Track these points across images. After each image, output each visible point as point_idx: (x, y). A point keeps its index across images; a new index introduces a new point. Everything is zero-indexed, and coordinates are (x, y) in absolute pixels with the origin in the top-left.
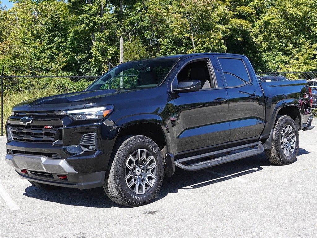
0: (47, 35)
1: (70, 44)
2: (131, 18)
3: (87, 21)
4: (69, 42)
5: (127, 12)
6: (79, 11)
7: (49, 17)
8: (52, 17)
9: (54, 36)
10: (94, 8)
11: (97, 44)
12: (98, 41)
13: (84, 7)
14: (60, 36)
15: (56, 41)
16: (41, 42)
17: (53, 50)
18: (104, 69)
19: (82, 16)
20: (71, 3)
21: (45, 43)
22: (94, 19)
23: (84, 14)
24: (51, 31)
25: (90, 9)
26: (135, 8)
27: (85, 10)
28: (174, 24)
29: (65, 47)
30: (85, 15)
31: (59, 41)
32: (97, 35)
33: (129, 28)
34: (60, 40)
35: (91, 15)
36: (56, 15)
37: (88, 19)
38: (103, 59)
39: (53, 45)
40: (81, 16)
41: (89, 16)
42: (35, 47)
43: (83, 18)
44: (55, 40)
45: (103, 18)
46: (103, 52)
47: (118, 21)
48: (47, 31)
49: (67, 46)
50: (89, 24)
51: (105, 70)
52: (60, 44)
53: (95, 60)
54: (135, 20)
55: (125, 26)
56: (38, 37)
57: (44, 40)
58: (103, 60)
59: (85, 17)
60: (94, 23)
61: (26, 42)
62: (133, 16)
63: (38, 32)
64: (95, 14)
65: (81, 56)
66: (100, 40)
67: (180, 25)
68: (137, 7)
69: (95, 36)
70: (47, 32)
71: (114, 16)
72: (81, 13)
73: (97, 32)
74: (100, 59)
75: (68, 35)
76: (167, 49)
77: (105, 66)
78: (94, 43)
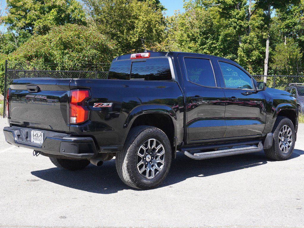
0: (201, 37)
1: (220, 45)
2: (287, 21)
4: (219, 43)
5: (284, 15)
6: (228, 16)
7: (203, 21)
8: (206, 22)
9: (207, 38)
10: (241, 13)
11: (243, 46)
12: (243, 42)
13: (232, 12)
14: (212, 38)
15: (208, 42)
16: (195, 44)
17: (205, 51)
18: (249, 68)
19: (231, 19)
20: (222, 9)
21: (198, 44)
22: (241, 23)
24: (204, 33)
25: (238, 14)
26: (292, 12)
27: (233, 14)
29: (215, 48)
30: (233, 19)
31: (210, 43)
32: (243, 38)
33: (285, 31)
34: (211, 42)
35: (238, 19)
36: (210, 20)
37: (236, 23)
38: (247, 59)
39: (206, 46)
41: (236, 20)
42: (190, 48)
43: (231, 22)
44: (207, 42)
45: (249, 22)
46: (248, 52)
47: (265, 24)
48: (201, 33)
49: (218, 47)
50: (236, 27)
51: (249, 70)
52: (211, 45)
53: (240, 61)
54: (291, 23)
55: (281, 29)
56: (193, 39)
57: (198, 42)
58: (248, 60)
59: (233, 21)
60: (241, 26)
61: (183, 44)
62: (289, 19)
63: (193, 35)
64: (242, 19)
65: (229, 56)
66: (245, 42)
68: (294, 10)
69: (241, 38)
70: (200, 35)
72: (230, 17)
73: (243, 34)
74: (245, 59)
75: (219, 37)
77: (250, 66)
78: (241, 45)
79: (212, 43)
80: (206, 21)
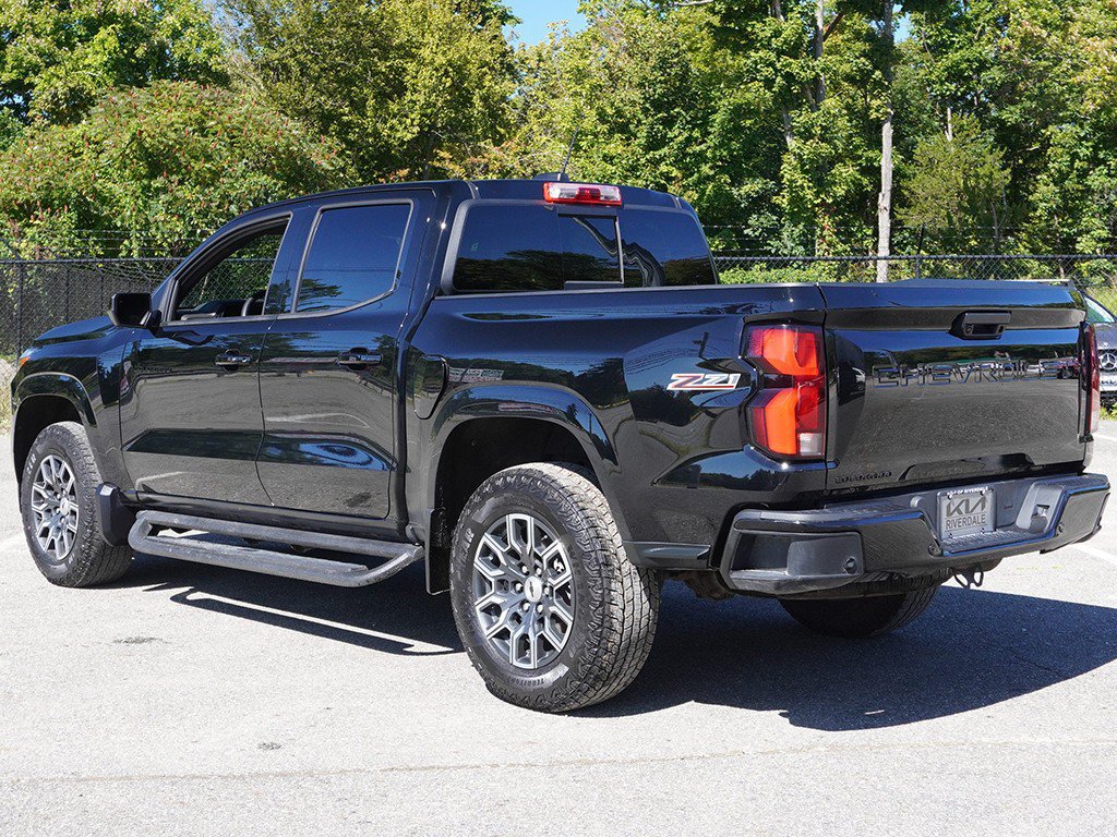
0: (647, 118)
1: (716, 147)
2: (954, 56)
3: (768, 72)
4: (712, 141)
5: (941, 34)
6: (742, 42)
7: (653, 61)
8: (663, 63)
9: (669, 123)
10: (789, 27)
11: (799, 148)
12: (800, 135)
13: (759, 25)
14: (687, 122)
15: (676, 137)
16: (627, 142)
17: (663, 168)
18: (823, 229)
19: (752, 54)
20: (719, 18)
21: (639, 145)
22: (789, 65)
23: (757, 51)
24: (658, 105)
25: (777, 34)
26: (968, 21)
27: (761, 35)
28: (1086, 76)
29: (700, 158)
30: (761, 53)
31: (680, 138)
32: (800, 118)
33: (947, 90)
34: (686, 135)
35: (780, 53)
36: (677, 55)
37: (772, 64)
38: (817, 195)
39: (665, 150)
40: (748, 58)
41: (773, 57)
42: (608, 159)
43: (755, 63)
44: (670, 135)
45: (820, 62)
46: (819, 172)
47: (876, 68)
48: (647, 105)
49: (709, 155)
50: (774, 81)
51: (825, 233)
52: (686, 146)
53: (791, 202)
54: (968, 60)
55: (934, 82)
56: (621, 127)
57: (636, 138)
58: (819, 200)
59: (761, 58)
60: (789, 77)
61: (582, 144)
62: (961, 48)
63: (619, 113)
64: (793, 50)
65: (752, 187)
66: (806, 135)
67: (1108, 77)
68: (977, 17)
69: (792, 120)
70: (645, 111)
71: (864, 54)
72: (751, 43)
73: (799, 106)
74: (809, 197)
75: (711, 117)
76: (1072, 162)
77: (827, 221)
78: (792, 143)
79: (689, 141)
80: (664, 60)
